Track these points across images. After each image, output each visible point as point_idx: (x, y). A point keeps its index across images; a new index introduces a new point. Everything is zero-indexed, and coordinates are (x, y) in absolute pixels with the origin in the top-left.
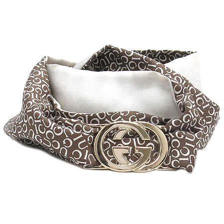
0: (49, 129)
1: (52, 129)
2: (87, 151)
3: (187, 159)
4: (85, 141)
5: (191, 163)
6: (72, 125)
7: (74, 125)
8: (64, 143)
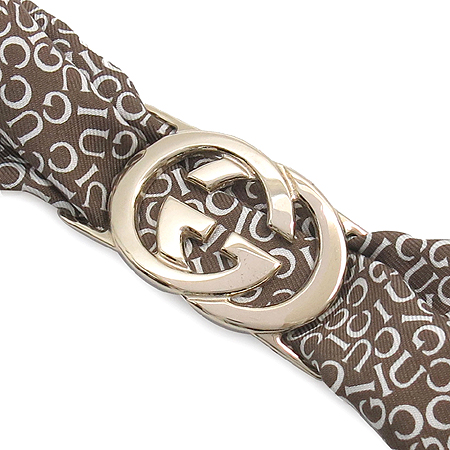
0: (25, 36)
1: (33, 40)
2: (94, 169)
3: (345, 346)
4: (105, 134)
5: (345, 360)
6: (96, 71)
7: (99, 75)
8: (47, 101)
